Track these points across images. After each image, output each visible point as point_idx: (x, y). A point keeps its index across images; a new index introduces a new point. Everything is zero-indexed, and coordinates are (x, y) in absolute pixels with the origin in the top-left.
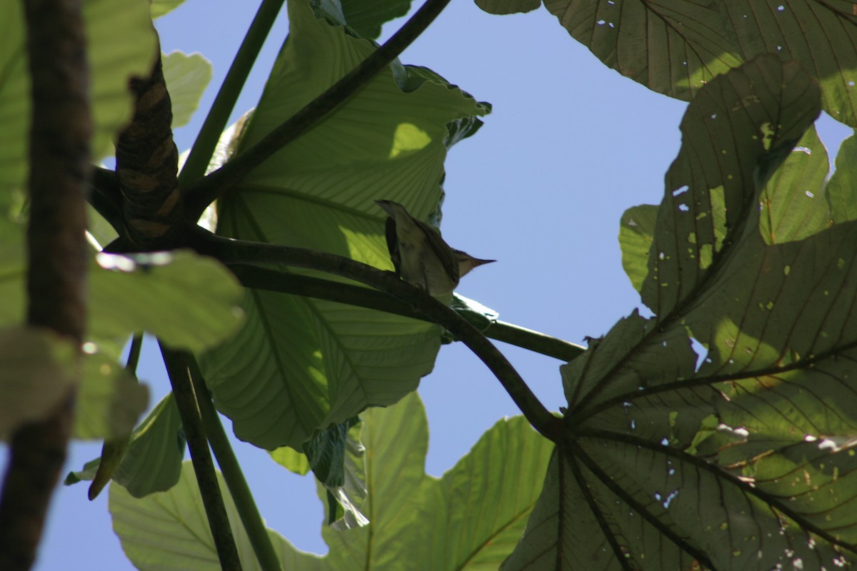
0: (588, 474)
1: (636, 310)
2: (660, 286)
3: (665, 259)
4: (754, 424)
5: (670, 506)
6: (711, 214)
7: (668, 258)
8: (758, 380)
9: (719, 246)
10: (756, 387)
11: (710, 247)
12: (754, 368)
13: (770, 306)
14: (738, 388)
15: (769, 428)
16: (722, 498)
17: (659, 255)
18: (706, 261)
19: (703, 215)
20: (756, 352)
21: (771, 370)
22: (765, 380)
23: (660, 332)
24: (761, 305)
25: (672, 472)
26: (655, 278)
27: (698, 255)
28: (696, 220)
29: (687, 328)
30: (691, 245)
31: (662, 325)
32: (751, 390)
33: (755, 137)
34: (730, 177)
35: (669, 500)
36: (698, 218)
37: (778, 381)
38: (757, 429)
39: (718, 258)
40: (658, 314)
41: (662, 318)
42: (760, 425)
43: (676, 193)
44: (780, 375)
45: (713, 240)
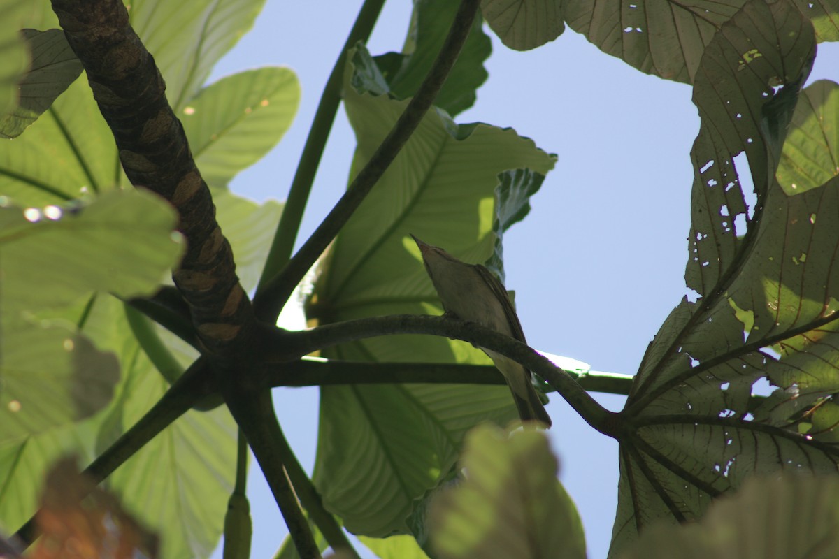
0: (652, 463)
1: (686, 297)
2: (701, 266)
3: (703, 238)
4: (804, 379)
5: (729, 474)
6: (738, 182)
7: (705, 236)
8: (805, 336)
9: (751, 213)
10: (804, 344)
11: (744, 215)
12: (799, 325)
13: (803, 259)
14: (787, 348)
15: (819, 380)
16: (779, 456)
17: (696, 236)
19: (731, 185)
20: (799, 310)
21: (817, 322)
22: (811, 334)
23: (706, 310)
24: (794, 259)
25: (730, 442)
26: (696, 259)
27: (733, 227)
28: (725, 192)
29: (730, 299)
30: (725, 219)
31: (707, 303)
32: (800, 348)
33: (765, 94)
34: (750, 140)
35: (727, 468)
36: (727, 189)
37: (825, 333)
38: (808, 383)
39: (751, 224)
40: (703, 295)
41: (707, 295)
42: (810, 378)
43: (703, 170)
44: (825, 327)
45: (745, 209)
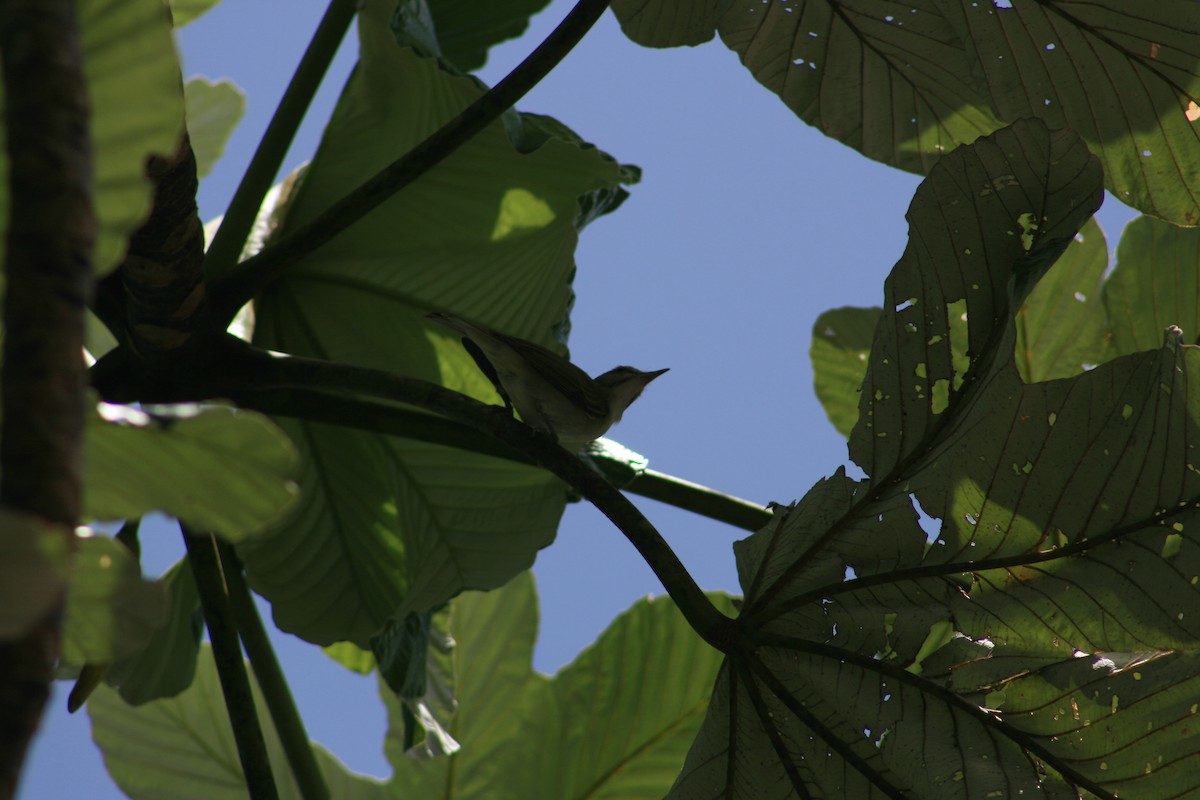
0: (769, 696)
1: (842, 469)
2: (875, 437)
3: (883, 399)
4: (1003, 633)
5: (882, 746)
6: (948, 337)
7: (887, 397)
8: (1009, 571)
9: (959, 381)
10: (1006, 581)
11: (945, 383)
12: (1003, 555)
13: (1027, 469)
14: (981, 580)
15: (1023, 639)
16: (956, 736)
17: (874, 393)
18: (939, 404)
19: (936, 339)
20: (1007, 533)
21: (1029, 557)
22: (1019, 570)
23: (875, 500)
24: (1015, 467)
25: (887, 698)
26: (869, 425)
27: (930, 395)
28: (927, 346)
29: (912, 496)
30: (919, 380)
31: (878, 491)
32: (1000, 585)
33: (1010, 233)
34: (975, 287)
35: (882, 737)
36: (930, 343)
37: (1037, 572)
38: (1007, 640)
39: (956, 399)
40: (873, 476)
41: (878, 481)
42: (1012, 634)
43: (899, 308)
44: (1040, 565)
45: (950, 375)
